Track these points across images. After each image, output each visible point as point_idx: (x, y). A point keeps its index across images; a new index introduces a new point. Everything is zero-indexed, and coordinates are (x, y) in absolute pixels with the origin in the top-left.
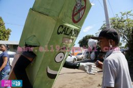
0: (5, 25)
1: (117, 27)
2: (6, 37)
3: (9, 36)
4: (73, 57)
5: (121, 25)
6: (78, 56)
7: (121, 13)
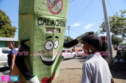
0: (11, 23)
1: (117, 24)
2: (12, 34)
3: (15, 33)
4: (74, 53)
5: (121, 23)
6: (78, 53)
7: (121, 11)
